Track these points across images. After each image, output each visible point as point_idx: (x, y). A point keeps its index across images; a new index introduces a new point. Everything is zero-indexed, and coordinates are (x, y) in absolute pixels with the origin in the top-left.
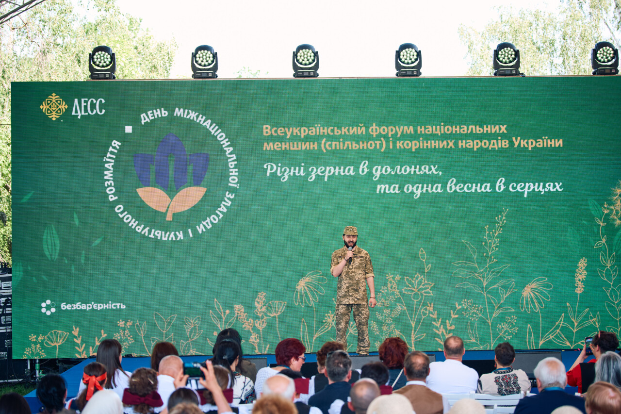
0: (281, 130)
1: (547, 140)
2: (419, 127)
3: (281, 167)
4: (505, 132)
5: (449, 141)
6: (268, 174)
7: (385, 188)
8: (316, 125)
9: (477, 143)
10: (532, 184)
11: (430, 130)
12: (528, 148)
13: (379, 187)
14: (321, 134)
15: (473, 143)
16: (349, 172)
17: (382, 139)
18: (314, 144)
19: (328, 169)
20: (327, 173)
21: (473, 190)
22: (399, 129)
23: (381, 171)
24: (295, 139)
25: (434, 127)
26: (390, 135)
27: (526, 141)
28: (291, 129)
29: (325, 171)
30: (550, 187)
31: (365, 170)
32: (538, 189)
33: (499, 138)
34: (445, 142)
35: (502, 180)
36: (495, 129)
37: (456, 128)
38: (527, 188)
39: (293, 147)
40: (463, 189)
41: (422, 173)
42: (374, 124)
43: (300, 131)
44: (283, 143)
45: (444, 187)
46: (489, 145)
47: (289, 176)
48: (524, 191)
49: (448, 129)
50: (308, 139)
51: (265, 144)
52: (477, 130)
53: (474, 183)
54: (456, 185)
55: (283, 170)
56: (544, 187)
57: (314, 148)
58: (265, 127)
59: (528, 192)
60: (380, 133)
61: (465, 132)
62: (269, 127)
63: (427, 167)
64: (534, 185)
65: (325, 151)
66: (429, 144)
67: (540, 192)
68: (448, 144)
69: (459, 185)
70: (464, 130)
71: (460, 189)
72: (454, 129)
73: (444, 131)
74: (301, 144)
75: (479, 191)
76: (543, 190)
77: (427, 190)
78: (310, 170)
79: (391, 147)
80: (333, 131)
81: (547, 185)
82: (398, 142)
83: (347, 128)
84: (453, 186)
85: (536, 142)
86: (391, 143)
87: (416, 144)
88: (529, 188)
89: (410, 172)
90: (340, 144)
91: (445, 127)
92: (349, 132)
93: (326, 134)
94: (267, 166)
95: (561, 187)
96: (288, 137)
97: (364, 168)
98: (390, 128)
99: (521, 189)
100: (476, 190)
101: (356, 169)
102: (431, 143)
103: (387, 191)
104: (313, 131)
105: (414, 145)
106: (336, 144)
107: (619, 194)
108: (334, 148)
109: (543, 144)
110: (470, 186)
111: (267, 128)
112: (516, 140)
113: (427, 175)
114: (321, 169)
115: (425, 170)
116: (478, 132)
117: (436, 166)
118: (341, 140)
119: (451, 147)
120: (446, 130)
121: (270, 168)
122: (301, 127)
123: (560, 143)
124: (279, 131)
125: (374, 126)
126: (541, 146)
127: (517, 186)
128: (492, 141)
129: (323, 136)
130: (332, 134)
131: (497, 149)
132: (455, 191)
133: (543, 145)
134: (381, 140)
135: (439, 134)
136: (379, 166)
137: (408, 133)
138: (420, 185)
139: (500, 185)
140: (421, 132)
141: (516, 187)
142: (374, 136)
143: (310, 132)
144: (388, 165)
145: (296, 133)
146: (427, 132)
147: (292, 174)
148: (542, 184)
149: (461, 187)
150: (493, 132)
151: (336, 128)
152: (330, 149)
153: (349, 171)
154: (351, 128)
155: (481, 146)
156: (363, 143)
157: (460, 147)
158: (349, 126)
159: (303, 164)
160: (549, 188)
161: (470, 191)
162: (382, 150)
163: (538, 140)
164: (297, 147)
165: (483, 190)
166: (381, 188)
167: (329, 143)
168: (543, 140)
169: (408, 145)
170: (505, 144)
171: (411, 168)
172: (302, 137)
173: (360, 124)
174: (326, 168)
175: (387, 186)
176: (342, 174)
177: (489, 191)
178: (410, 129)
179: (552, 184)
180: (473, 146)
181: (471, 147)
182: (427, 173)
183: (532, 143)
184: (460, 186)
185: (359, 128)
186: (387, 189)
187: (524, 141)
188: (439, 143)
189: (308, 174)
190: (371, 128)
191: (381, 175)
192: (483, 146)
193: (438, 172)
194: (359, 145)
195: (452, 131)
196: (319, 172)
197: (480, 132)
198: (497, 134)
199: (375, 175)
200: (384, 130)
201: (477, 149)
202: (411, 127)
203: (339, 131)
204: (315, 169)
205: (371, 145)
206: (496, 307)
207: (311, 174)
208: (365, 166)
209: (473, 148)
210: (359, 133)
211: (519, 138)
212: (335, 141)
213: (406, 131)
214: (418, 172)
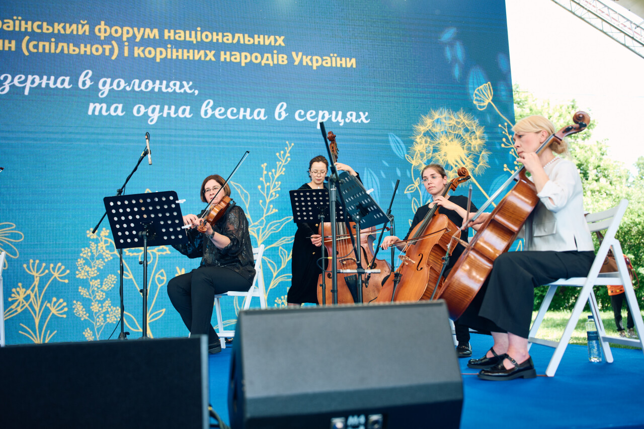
1: (336, 58)
2: (166, 31)
4: (283, 44)
5: (207, 52)
7: (101, 108)
8: (15, 18)
9: (246, 57)
11: (181, 35)
12: (312, 67)
13: (91, 106)
14: (23, 29)
15: (241, 55)
17: (114, 43)
18: (10, 43)
19: (30, 78)
20: (28, 84)
21: (241, 117)
22: (139, 32)
25: (188, 32)
26: (125, 39)
27: (309, 57)
29: (25, 81)
31: (87, 82)
33: (275, 52)
34: (202, 52)
36: (269, 40)
37: (217, 35)
40: (225, 113)
41: (169, 90)
42: (103, 23)
45: (195, 111)
49: (207, 37)
52: (245, 39)
53: (242, 107)
54: (213, 108)
57: (10, 48)
60: (111, 34)
61: (230, 41)
63: (178, 83)
65: (27, 53)
66: (180, 54)
68: (206, 55)
69: (219, 108)
70: (229, 38)
71: (220, 115)
72: (215, 38)
73: (201, 38)
75: (248, 118)
77: (168, 114)
78: (2, 77)
79: (126, 54)
80: (40, 27)
82: (136, 48)
83: (62, 25)
84: (209, 110)
85: (323, 60)
86: (126, 49)
87: (161, 53)
89: (154, 88)
90: (50, 45)
91: (202, 32)
92: (65, 30)
93: (29, 30)
97: (85, 79)
98: (125, 29)
99: (312, 118)
100: (244, 116)
101: (74, 81)
102: (183, 53)
103: (104, 113)
104: (10, 25)
105: (159, 54)
106: (44, 46)
107: (423, 132)
108: (41, 50)
109: (332, 62)
110: (236, 111)
112: (297, 56)
113: (176, 93)
114: (20, 78)
115: (175, 87)
116: (247, 42)
117: (191, 83)
118: (53, 40)
119: (210, 59)
120: (204, 37)
123: (352, 63)
125: (103, 25)
126: (329, 65)
127: (305, 114)
128: (266, 55)
129: (26, 33)
130: (39, 31)
131: (272, 65)
133: (332, 66)
134: (111, 44)
135: (195, 42)
136: (107, 78)
137: (152, 37)
139: (280, 111)
140: (169, 37)
141: (304, 116)
142: (102, 38)
143: (5, 26)
144: (122, 78)
146: (177, 38)
149: (222, 112)
150: (267, 43)
151: (45, 24)
152: (35, 51)
153: (63, 83)
154: (68, 25)
155: (251, 60)
156: (85, 47)
157: (222, 59)
158: (65, 23)
161: (236, 117)
162: (114, 58)
163: (324, 58)
165: (255, 116)
167: (35, 43)
168: (331, 57)
169: (150, 52)
170: (283, 59)
171: (154, 83)
173: (82, 22)
174: (27, 78)
175: (104, 105)
176: (52, 86)
177: (263, 118)
178: (153, 33)
180: (241, 58)
181: (238, 60)
182: (178, 91)
183: (317, 61)
184: (220, 110)
185: (80, 26)
186: (104, 110)
187: (306, 58)
188: (194, 53)
190: (97, 27)
191: (111, 91)
192: (254, 60)
193: (193, 90)
194: (80, 49)
195: (212, 39)
196: (16, 82)
197: (249, 43)
198: (272, 46)
199: (101, 90)
200: (116, 31)
201: (246, 63)
202: (156, 31)
203: (51, 28)
204: (10, 77)
205: (97, 50)
206: (275, 275)
207: (4, 84)
208: (87, 78)
209: (240, 62)
210: (80, 32)
211: (300, 54)
212: (43, 41)
213: (149, 35)
214: (164, 90)
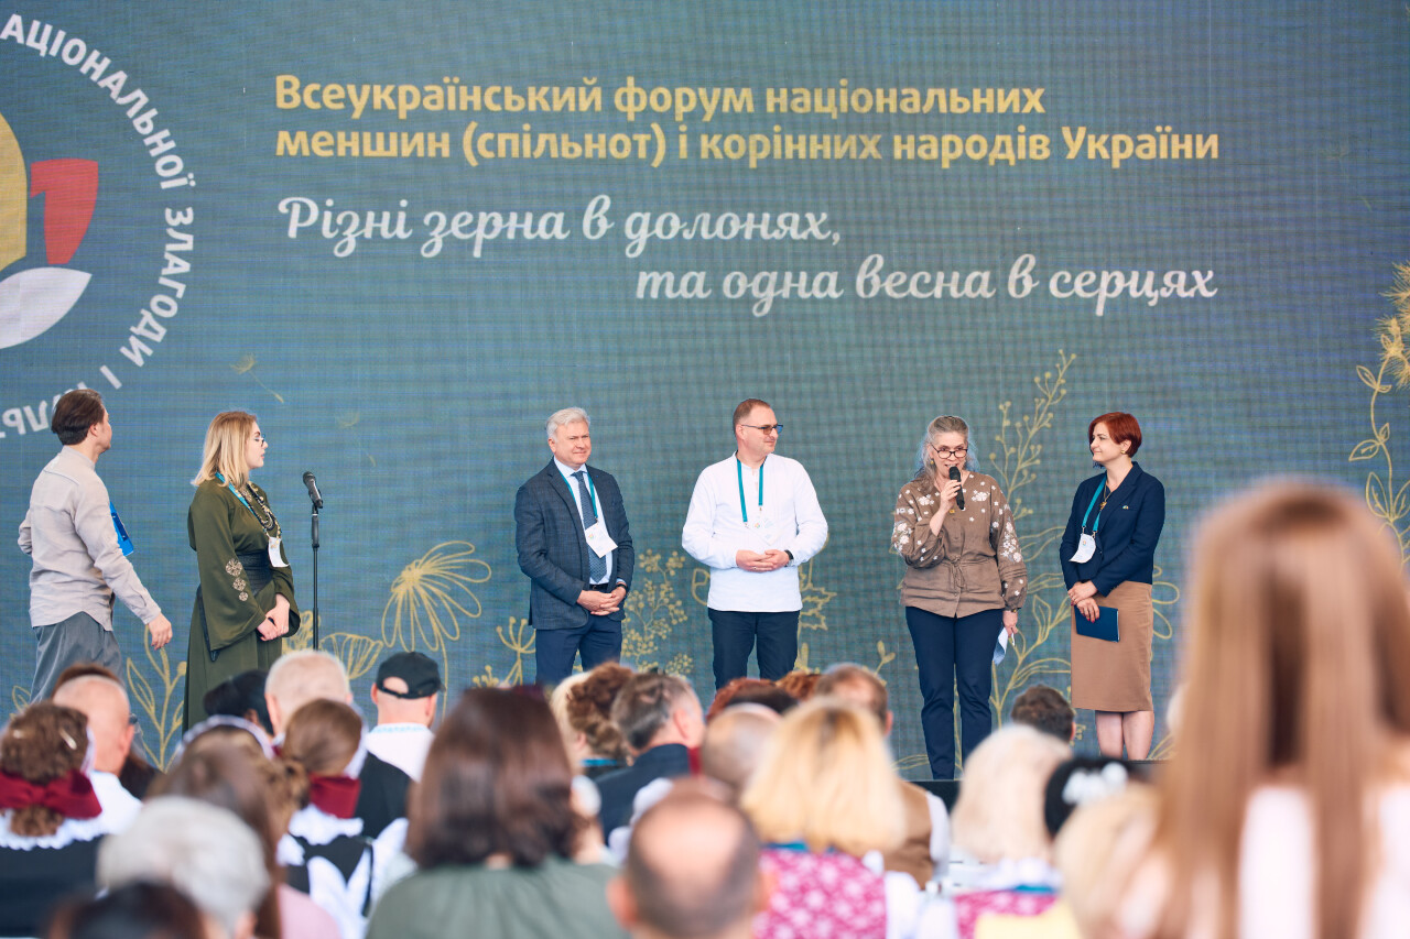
0: (334, 92)
1: (1169, 136)
2: (770, 92)
3: (335, 211)
4: (1040, 109)
5: (864, 138)
6: (292, 233)
7: (663, 283)
8: (446, 80)
9: (952, 146)
10: (1119, 275)
11: (807, 101)
12: (1110, 161)
13: (644, 278)
14: (464, 107)
15: (940, 143)
16: (550, 227)
17: (656, 127)
18: (438, 140)
19: (483, 218)
20: (480, 234)
21: (938, 292)
22: (710, 97)
23: (651, 227)
24: (379, 120)
25: (818, 93)
26: (679, 118)
27: (1104, 138)
28: (366, 89)
29: (473, 226)
30: (1177, 284)
31: (600, 223)
32: (1139, 289)
33: (1022, 129)
34: (851, 140)
35: (1027, 260)
36: (1009, 100)
37: (886, 95)
38: (1108, 287)
39: (374, 148)
40: (905, 286)
41: (776, 235)
42: (631, 80)
43: (394, 95)
44: (341, 135)
45: (846, 282)
46: (990, 150)
47: (361, 240)
48: (1096, 297)
49: (862, 100)
50: (421, 120)
51: (284, 136)
52: (956, 103)
53: (941, 269)
54: (883, 275)
55: (340, 220)
56: (1158, 285)
57: (439, 150)
58: (280, 80)
59: (1108, 299)
60: (648, 105)
61: (916, 108)
62: (296, 82)
63: (796, 217)
64: (1127, 278)
65: (473, 162)
66: (801, 147)
67: (1144, 300)
68: (861, 146)
69: (892, 276)
70: (913, 102)
71: (896, 289)
72: (880, 102)
73: (850, 106)
74: (399, 138)
75: (954, 293)
76: (1156, 292)
77: (794, 290)
78: (427, 220)
79: (683, 154)
81: (1167, 279)
82: (704, 138)
83: (544, 90)
84: (874, 277)
85: (1137, 143)
86: (683, 140)
87: (760, 146)
88: (1111, 287)
90: (521, 139)
91: (851, 91)
92: (551, 104)
93: (477, 107)
94: (290, 206)
95: (1209, 286)
96: (357, 115)
97: (596, 217)
98: (679, 92)
99: (1086, 289)
100: (946, 291)
101: (573, 221)
102: (807, 145)
103: (669, 294)
104: (438, 98)
105: (755, 149)
106: (508, 143)
108: (502, 153)
109: (1158, 149)
110: (927, 280)
111: (288, 85)
112: (1074, 138)
113: (794, 242)
114: (463, 219)
115: (789, 227)
116: (955, 110)
118: (527, 127)
119: (870, 156)
120: (855, 103)
121: (298, 213)
122: (397, 83)
123: (1207, 146)
124: (327, 98)
125: (631, 87)
126: (1152, 155)
127: (1073, 279)
128: (999, 139)
129: (469, 115)
130: (497, 108)
131: (1012, 163)
132: (882, 290)
133: (1158, 154)
134: (650, 131)
135: (835, 116)
136: (644, 211)
137: (738, 108)
138: (774, 276)
139: (1021, 277)
140: (777, 106)
141: (1071, 285)
142: (631, 117)
143: (427, 100)
144: (674, 210)
145: (383, 102)
146: (796, 109)
147: (368, 234)
148: (1150, 276)
149: (901, 281)
150: (1002, 108)
151: (508, 90)
152: (489, 155)
153: (552, 226)
154: (556, 91)
155: (964, 153)
156: (595, 140)
157: (897, 155)
158: (552, 83)
159: (404, 203)
160: (1173, 286)
161: (929, 294)
162: (656, 163)
163: (1141, 138)
164: (387, 148)
165: (968, 290)
166: (649, 283)
167: (490, 136)
168: (1157, 136)
169: (735, 146)
170: (1037, 147)
171: (743, 220)
172: (403, 116)
173: (586, 80)
174: (476, 219)
175: (670, 276)
176: (528, 235)
177: (987, 295)
178: (742, 99)
179: (1182, 276)
180: (940, 148)
181: (934, 154)
182: (795, 235)
183: (1123, 146)
184: (897, 279)
185: (582, 91)
186: (669, 286)
187: (1096, 141)
188: (833, 143)
189: (420, 235)
190: (619, 92)
191: (652, 240)
192: (971, 154)
193: (829, 233)
194: (583, 144)
195: (874, 106)
196: (455, 230)
197: (960, 111)
198: (1016, 115)
199: (631, 241)
200: (661, 99)
201: (953, 162)
202: (746, 93)
203: (521, 100)
204: (442, 218)
205: (620, 146)
206: (1021, 659)
207: (432, 234)
208: (600, 214)
209: (939, 160)
210: (584, 106)
211: (1081, 131)
212: (506, 132)
213: (731, 104)
214: (764, 234)
